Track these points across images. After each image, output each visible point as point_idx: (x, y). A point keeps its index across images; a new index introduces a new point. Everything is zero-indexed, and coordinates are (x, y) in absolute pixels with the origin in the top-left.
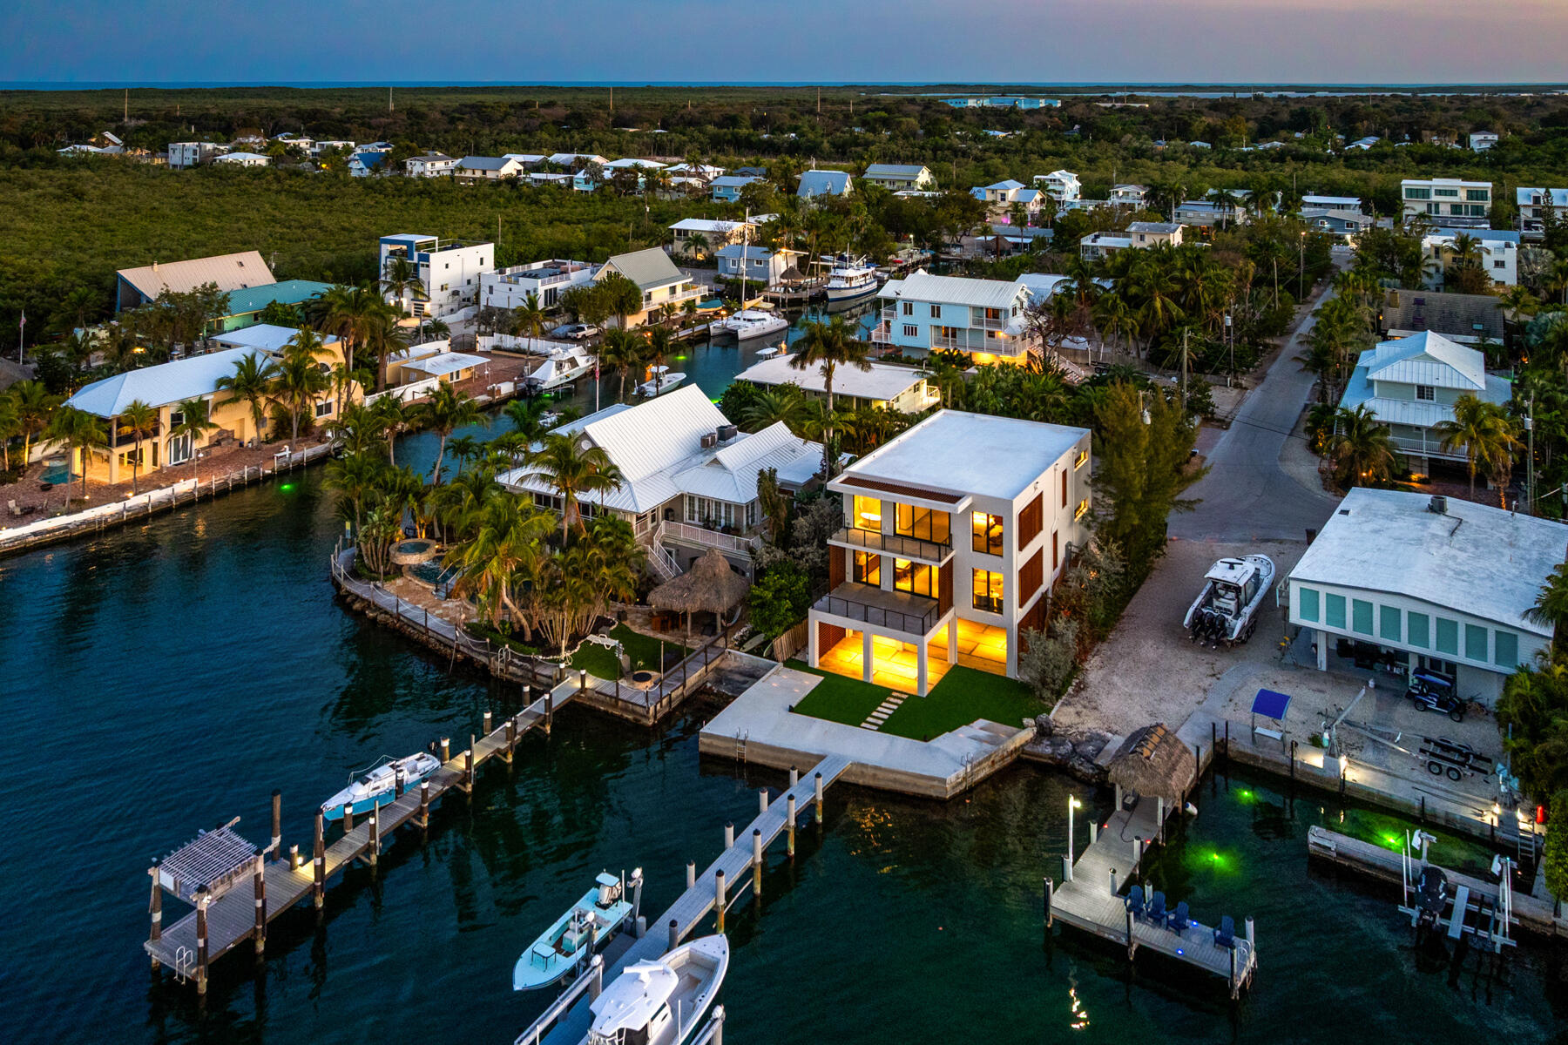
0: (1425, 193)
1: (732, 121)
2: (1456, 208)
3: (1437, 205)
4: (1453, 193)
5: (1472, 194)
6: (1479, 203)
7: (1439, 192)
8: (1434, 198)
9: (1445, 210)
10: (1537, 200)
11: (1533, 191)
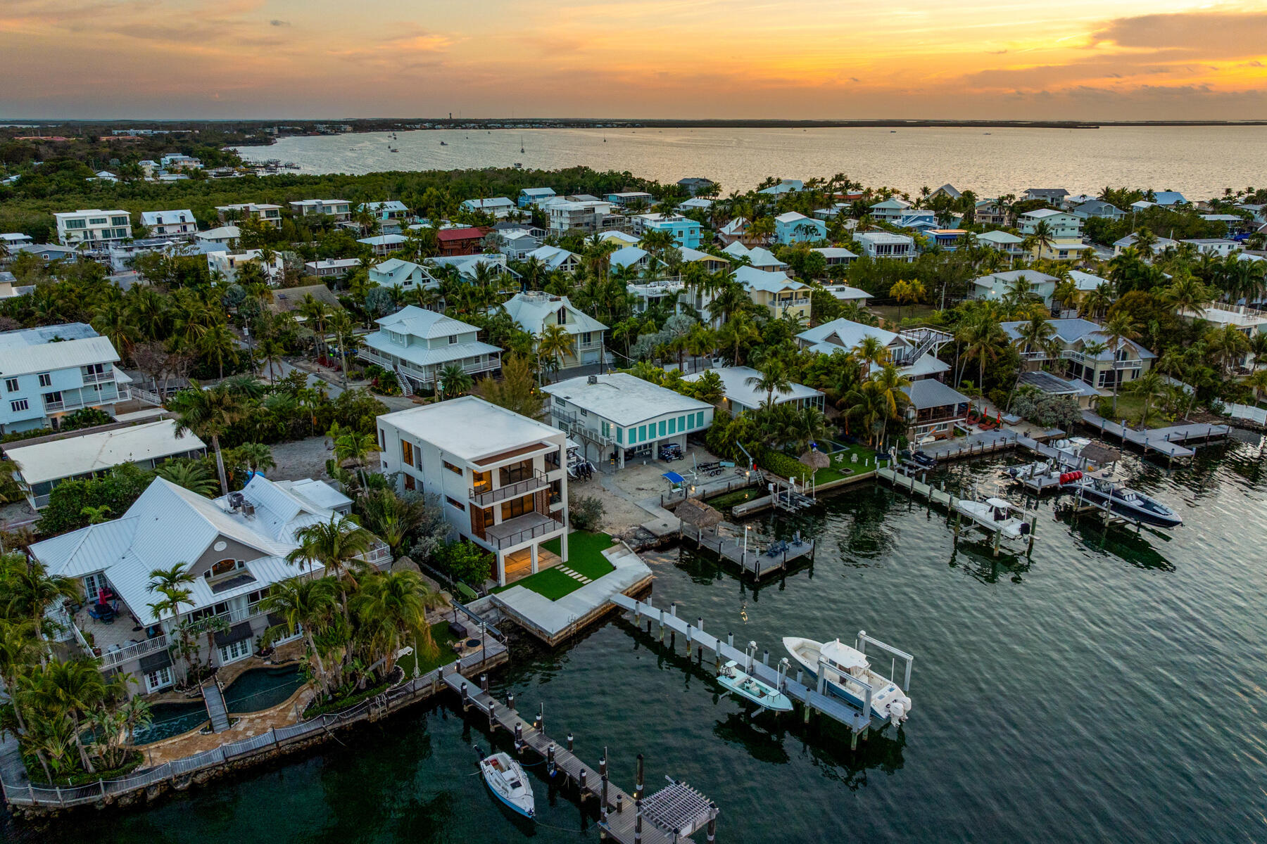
0: (81, 223)
2: (106, 233)
3: (91, 232)
4: (104, 221)
5: (117, 220)
6: (121, 226)
7: (93, 221)
8: (89, 226)
9: (99, 236)
10: (160, 220)
11: (156, 214)
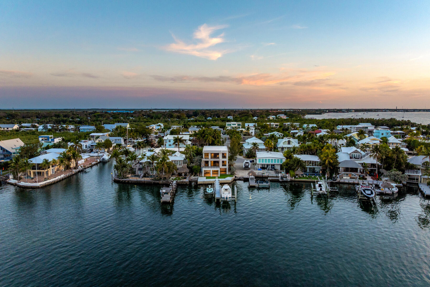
0: (230, 125)
1: (58, 116)
3: (232, 127)
6: (239, 126)
7: (233, 124)
10: (248, 125)
11: (248, 124)
